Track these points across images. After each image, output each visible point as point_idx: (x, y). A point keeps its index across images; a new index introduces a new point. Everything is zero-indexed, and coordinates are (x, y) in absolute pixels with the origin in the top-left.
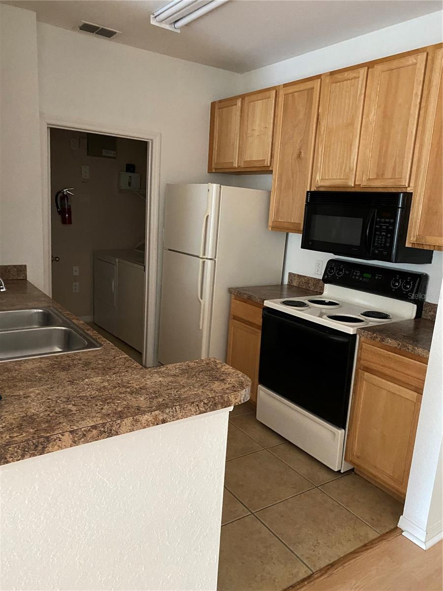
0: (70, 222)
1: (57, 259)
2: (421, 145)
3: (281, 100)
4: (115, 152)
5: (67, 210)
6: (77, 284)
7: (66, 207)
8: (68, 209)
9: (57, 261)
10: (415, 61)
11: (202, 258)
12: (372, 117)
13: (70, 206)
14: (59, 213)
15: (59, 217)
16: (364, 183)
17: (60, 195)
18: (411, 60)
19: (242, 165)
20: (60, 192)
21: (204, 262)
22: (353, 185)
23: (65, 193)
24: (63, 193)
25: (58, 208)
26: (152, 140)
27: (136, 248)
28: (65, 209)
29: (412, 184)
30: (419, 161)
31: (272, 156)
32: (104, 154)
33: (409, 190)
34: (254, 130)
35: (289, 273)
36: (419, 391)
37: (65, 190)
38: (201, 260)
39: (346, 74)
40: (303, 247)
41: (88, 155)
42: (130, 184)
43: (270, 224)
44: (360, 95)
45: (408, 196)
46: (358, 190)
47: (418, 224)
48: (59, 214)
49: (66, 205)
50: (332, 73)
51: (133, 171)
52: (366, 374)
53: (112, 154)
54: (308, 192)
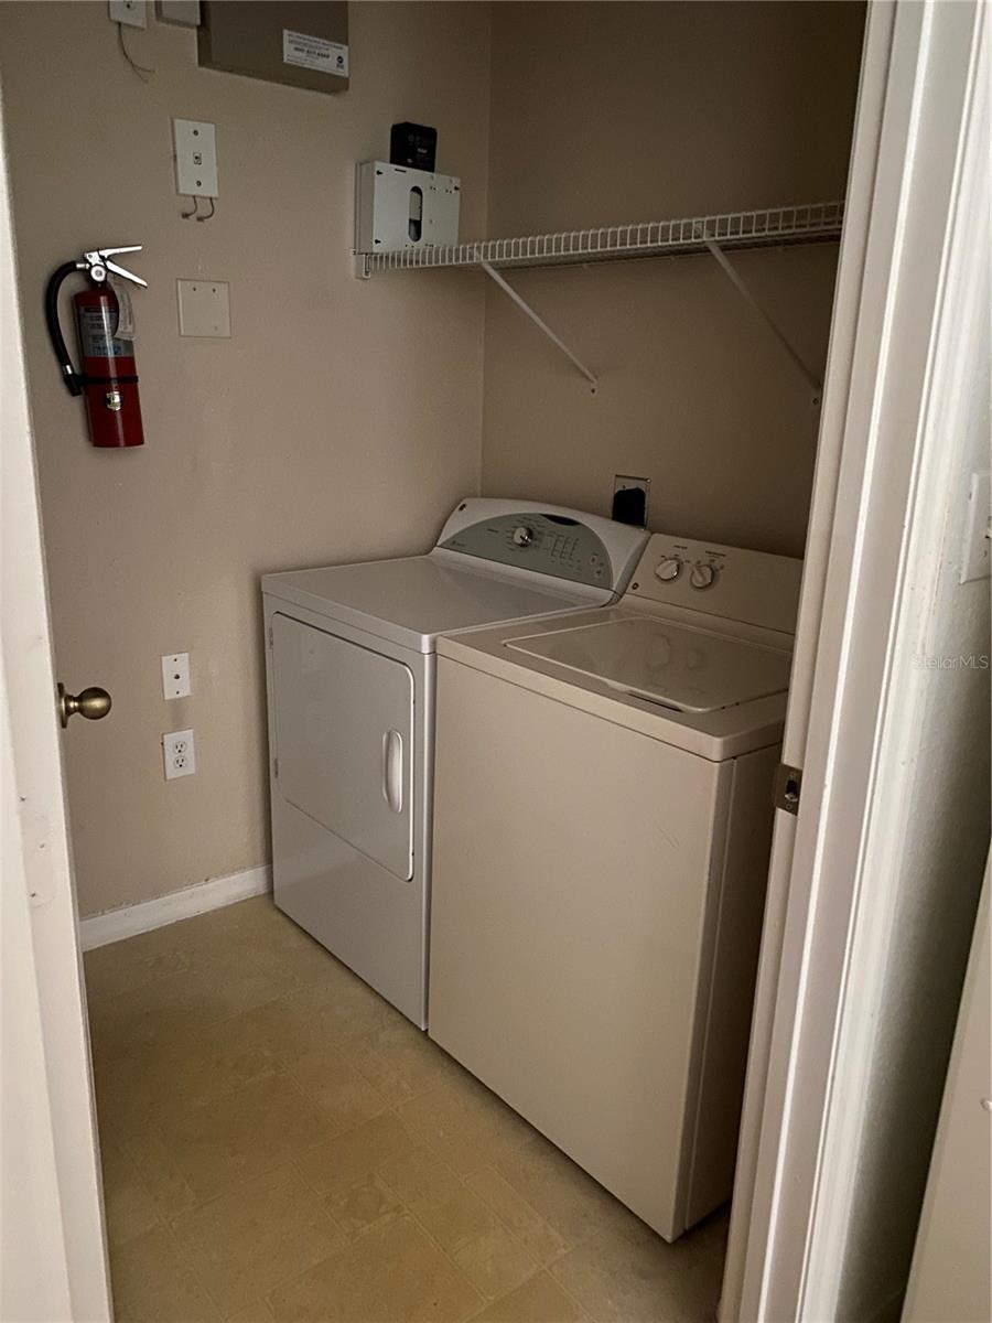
0: (135, 437)
1: (98, 703)
4: (344, 51)
5: (113, 374)
6: (187, 735)
7: (111, 354)
8: (117, 360)
9: (99, 714)
13: (129, 345)
14: (73, 384)
15: (73, 409)
17: (70, 285)
20: (68, 268)
23: (98, 275)
24: (87, 272)
25: (63, 359)
27: (453, 544)
28: (106, 359)
32: (290, 54)
37: (94, 258)
41: (205, 59)
42: (416, 227)
48: (73, 392)
49: (109, 343)
51: (427, 164)
53: (327, 58)
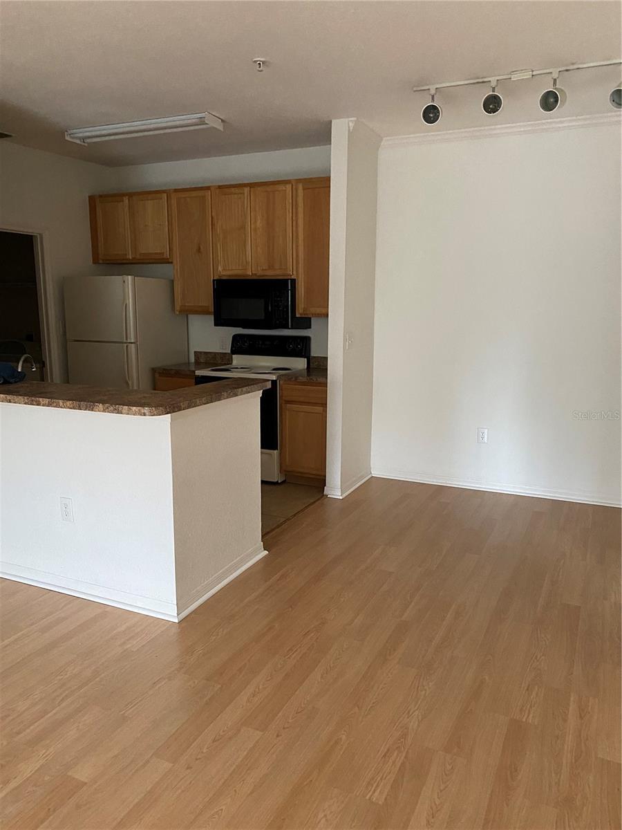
2: (297, 246)
3: (174, 202)
10: (284, 188)
11: (126, 343)
12: (259, 224)
16: (260, 273)
18: (281, 187)
19: (138, 257)
21: (127, 346)
22: (251, 274)
26: (40, 234)
29: (295, 273)
30: (297, 256)
31: (170, 250)
33: (293, 277)
34: (146, 226)
35: (195, 352)
36: (324, 405)
38: (125, 345)
39: (233, 189)
40: (215, 325)
43: (178, 307)
44: (247, 207)
45: (293, 281)
46: (255, 278)
47: (303, 300)
50: (220, 187)
52: (288, 405)
54: (214, 280)
